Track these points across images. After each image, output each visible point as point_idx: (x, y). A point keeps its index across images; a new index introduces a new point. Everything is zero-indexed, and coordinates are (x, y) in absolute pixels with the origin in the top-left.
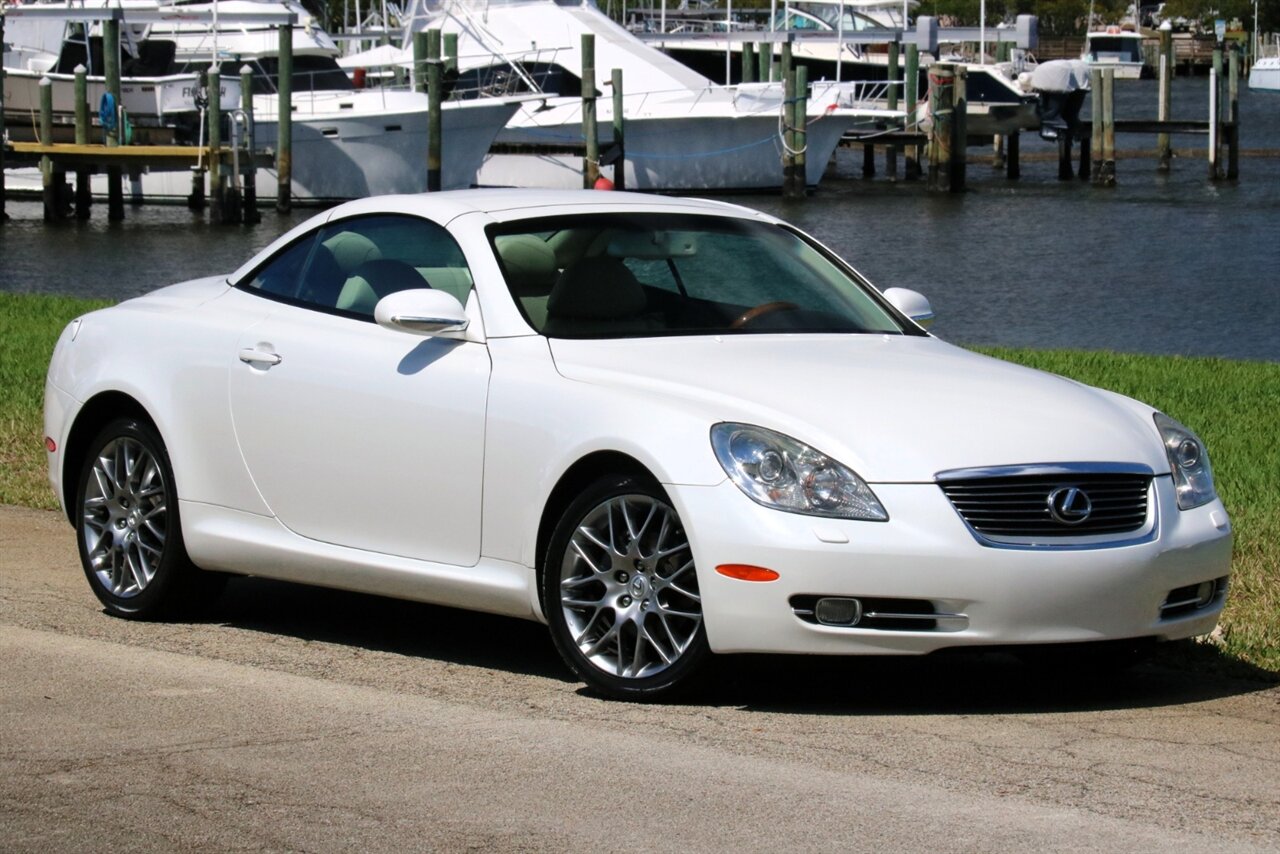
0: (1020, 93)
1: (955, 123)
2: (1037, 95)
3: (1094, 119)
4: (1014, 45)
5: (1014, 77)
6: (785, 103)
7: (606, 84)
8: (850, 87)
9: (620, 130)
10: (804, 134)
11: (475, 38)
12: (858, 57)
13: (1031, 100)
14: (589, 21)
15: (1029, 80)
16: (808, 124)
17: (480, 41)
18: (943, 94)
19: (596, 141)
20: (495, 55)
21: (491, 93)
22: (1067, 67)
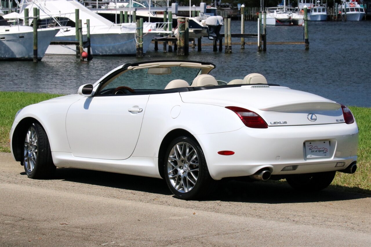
0: (202, 26)
1: (186, 35)
2: (207, 26)
3: (225, 33)
4: (200, 11)
5: (200, 21)
6: (137, 29)
7: (85, 24)
8: (154, 24)
9: (89, 37)
10: (142, 38)
11: (42, 10)
12: (154, 15)
13: (206, 28)
14: (76, 5)
15: (205, 22)
16: (143, 36)
17: (43, 11)
18: (182, 26)
19: (82, 41)
20: (48, 15)
21: (51, 26)
22: (216, 18)
